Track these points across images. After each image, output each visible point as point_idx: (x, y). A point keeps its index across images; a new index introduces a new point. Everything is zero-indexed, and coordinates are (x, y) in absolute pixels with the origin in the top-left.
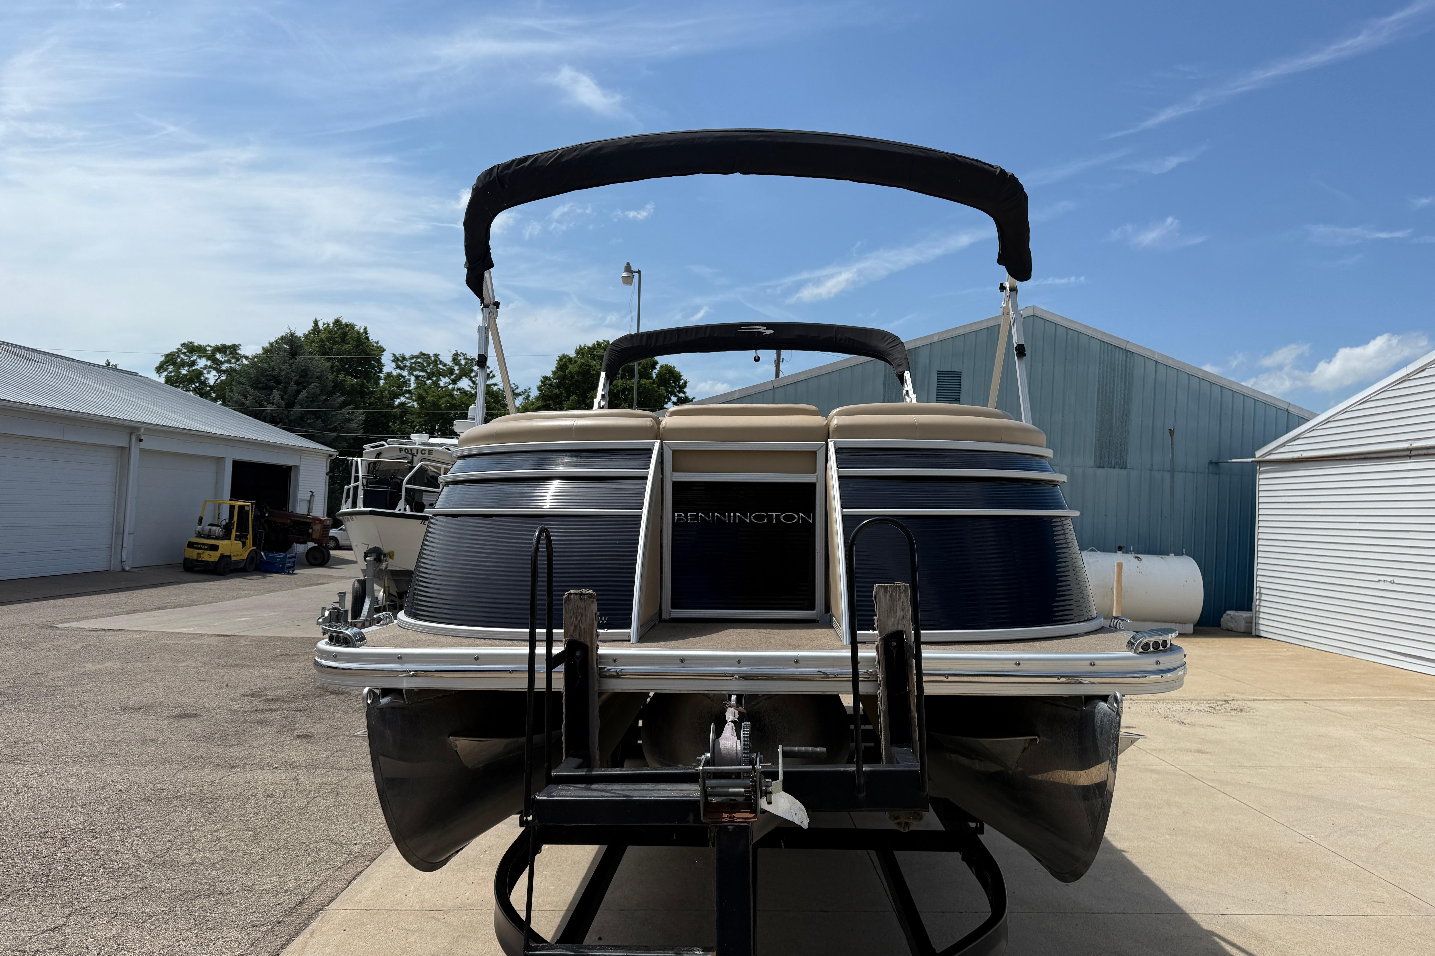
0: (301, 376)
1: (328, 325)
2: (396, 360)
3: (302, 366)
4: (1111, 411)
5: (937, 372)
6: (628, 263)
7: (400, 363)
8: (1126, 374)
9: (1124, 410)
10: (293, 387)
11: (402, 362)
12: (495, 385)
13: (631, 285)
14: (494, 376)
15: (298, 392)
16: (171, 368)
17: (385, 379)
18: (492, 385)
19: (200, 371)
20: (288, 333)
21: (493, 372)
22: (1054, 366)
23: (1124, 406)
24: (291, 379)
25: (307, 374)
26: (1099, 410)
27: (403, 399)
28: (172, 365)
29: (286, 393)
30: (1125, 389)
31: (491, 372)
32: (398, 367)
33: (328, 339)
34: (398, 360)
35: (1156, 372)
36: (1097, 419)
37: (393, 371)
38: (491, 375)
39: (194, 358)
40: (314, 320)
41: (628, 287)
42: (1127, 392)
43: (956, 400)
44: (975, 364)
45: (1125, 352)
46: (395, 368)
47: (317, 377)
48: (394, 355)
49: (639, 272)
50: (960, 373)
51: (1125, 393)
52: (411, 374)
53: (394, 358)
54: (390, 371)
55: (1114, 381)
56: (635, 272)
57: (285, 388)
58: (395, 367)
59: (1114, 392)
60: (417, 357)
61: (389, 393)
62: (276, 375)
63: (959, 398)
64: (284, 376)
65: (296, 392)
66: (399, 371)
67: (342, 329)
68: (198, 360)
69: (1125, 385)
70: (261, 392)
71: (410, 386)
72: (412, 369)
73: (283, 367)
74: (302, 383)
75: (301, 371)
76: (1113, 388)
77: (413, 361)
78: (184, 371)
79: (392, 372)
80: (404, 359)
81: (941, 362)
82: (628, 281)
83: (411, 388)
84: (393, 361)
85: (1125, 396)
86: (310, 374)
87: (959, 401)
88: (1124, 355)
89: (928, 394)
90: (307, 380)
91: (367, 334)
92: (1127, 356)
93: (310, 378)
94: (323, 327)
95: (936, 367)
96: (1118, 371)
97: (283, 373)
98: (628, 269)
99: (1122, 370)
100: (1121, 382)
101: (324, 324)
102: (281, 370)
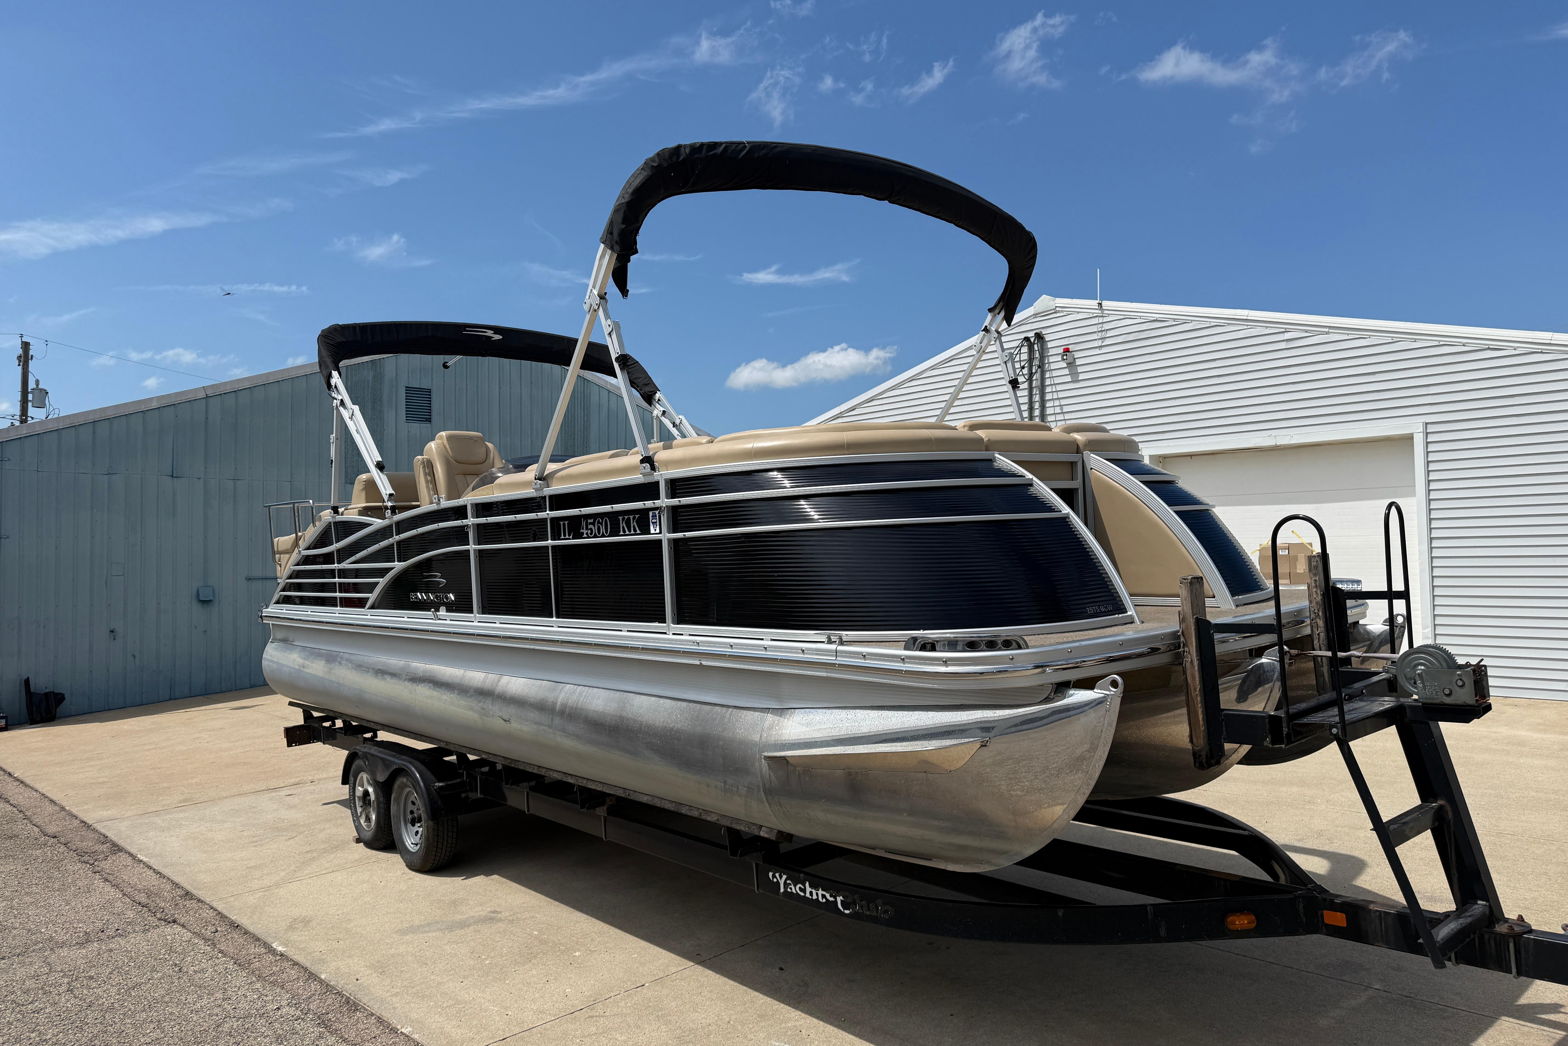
4: (573, 436)
5: (405, 388)
8: (584, 401)
9: (584, 437)
22: (521, 389)
23: (584, 433)
26: (563, 435)
30: (584, 416)
35: (609, 401)
36: (562, 444)
42: (586, 419)
43: (427, 421)
44: (444, 381)
45: (582, 379)
50: (429, 391)
51: (584, 420)
55: (574, 408)
59: (575, 419)
63: (430, 418)
69: (584, 412)
76: (574, 414)
81: (408, 376)
85: (584, 422)
87: (430, 421)
88: (582, 382)
89: (396, 412)
92: (584, 384)
95: (404, 382)
96: (578, 398)
99: (581, 397)
100: (581, 409)
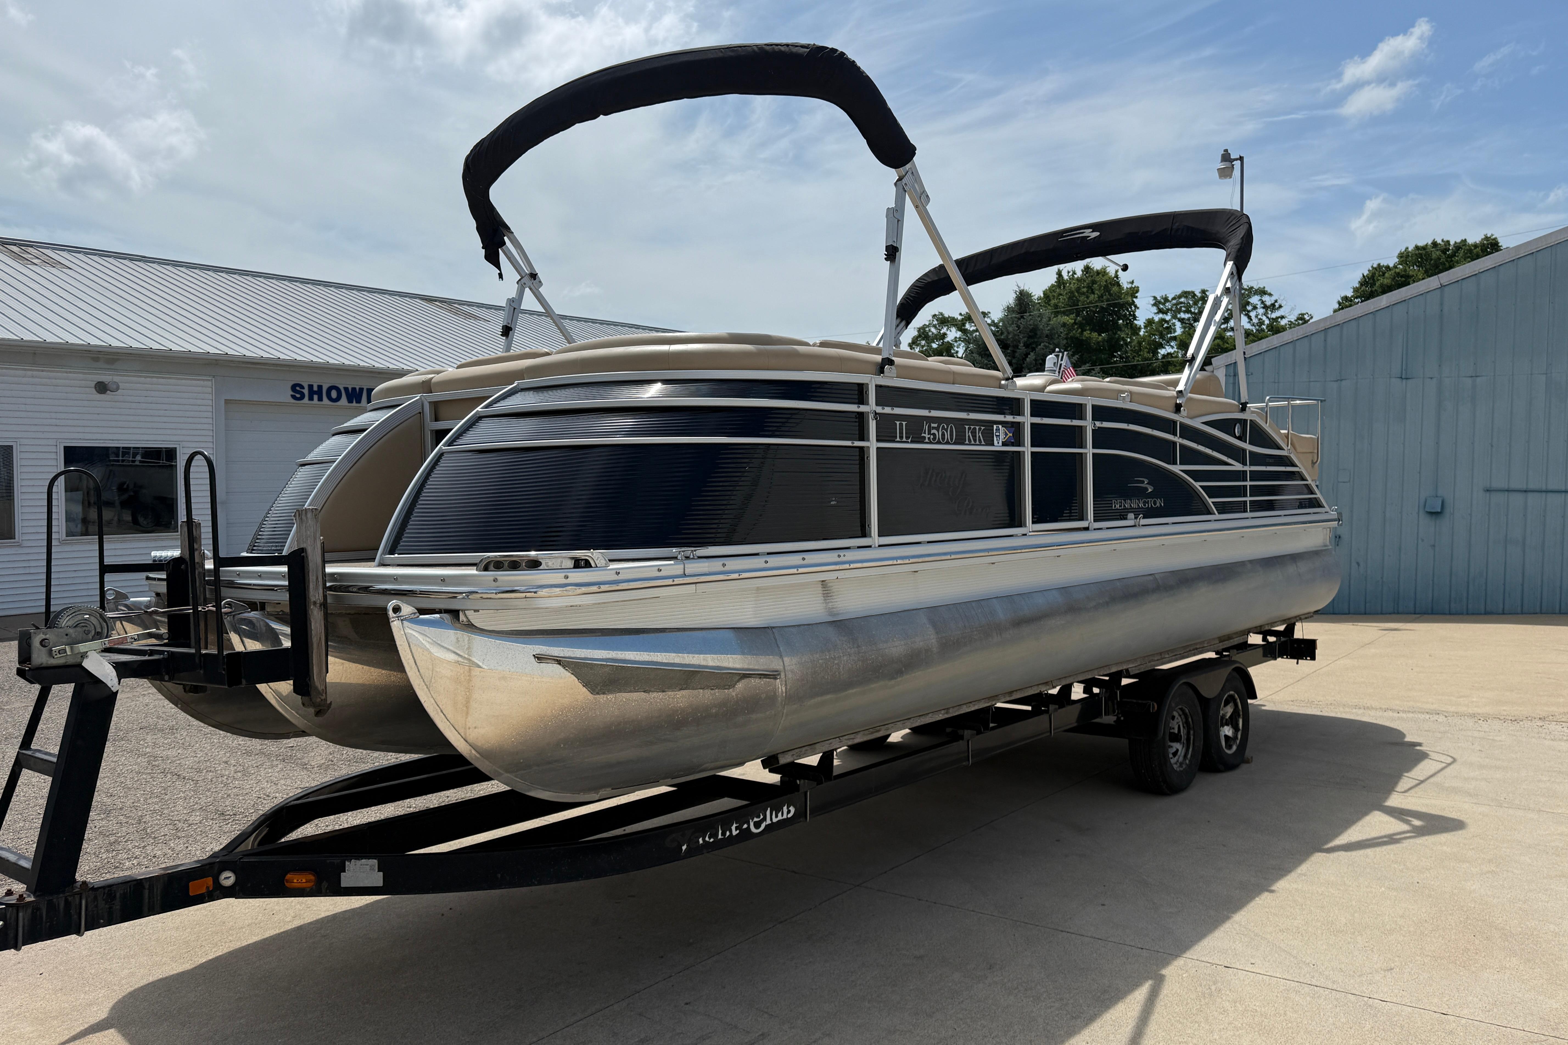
0: (1030, 337)
1: (1074, 273)
2: (1157, 303)
3: (1031, 325)
6: (1226, 151)
7: (1162, 306)
10: (1022, 349)
11: (1164, 304)
12: (1282, 317)
13: (1231, 177)
14: (1280, 306)
15: (1027, 355)
16: (923, 342)
17: (1146, 327)
18: (1277, 318)
19: (951, 344)
20: (1016, 291)
21: (1279, 301)
24: (1019, 342)
25: (1036, 334)
27: (1169, 350)
28: (924, 340)
29: (1014, 357)
31: (1276, 301)
32: (1160, 311)
33: (1078, 290)
34: (1160, 302)
37: (1154, 316)
38: (1277, 305)
39: (944, 330)
40: (1057, 271)
41: (1228, 180)
46: (1155, 313)
47: (1047, 336)
48: (1155, 298)
49: (1241, 159)
52: (1174, 317)
53: (1154, 301)
54: (1151, 317)
56: (1236, 159)
57: (1014, 352)
58: (1156, 311)
60: (1180, 297)
61: (1149, 344)
62: (1003, 339)
64: (1011, 340)
65: (1025, 355)
66: (1161, 316)
67: (1092, 276)
68: (948, 332)
70: (989, 359)
71: (1175, 331)
72: (1176, 312)
73: (1010, 329)
74: (1031, 344)
75: (1030, 332)
77: (1174, 302)
78: (934, 346)
79: (1153, 318)
80: (1166, 300)
82: (1225, 173)
83: (1176, 334)
84: (1154, 305)
86: (1039, 333)
90: (1036, 340)
91: (1118, 278)
93: (1039, 338)
94: (1068, 276)
97: (1010, 336)
98: (1226, 157)
101: (1069, 272)
102: (1008, 333)
